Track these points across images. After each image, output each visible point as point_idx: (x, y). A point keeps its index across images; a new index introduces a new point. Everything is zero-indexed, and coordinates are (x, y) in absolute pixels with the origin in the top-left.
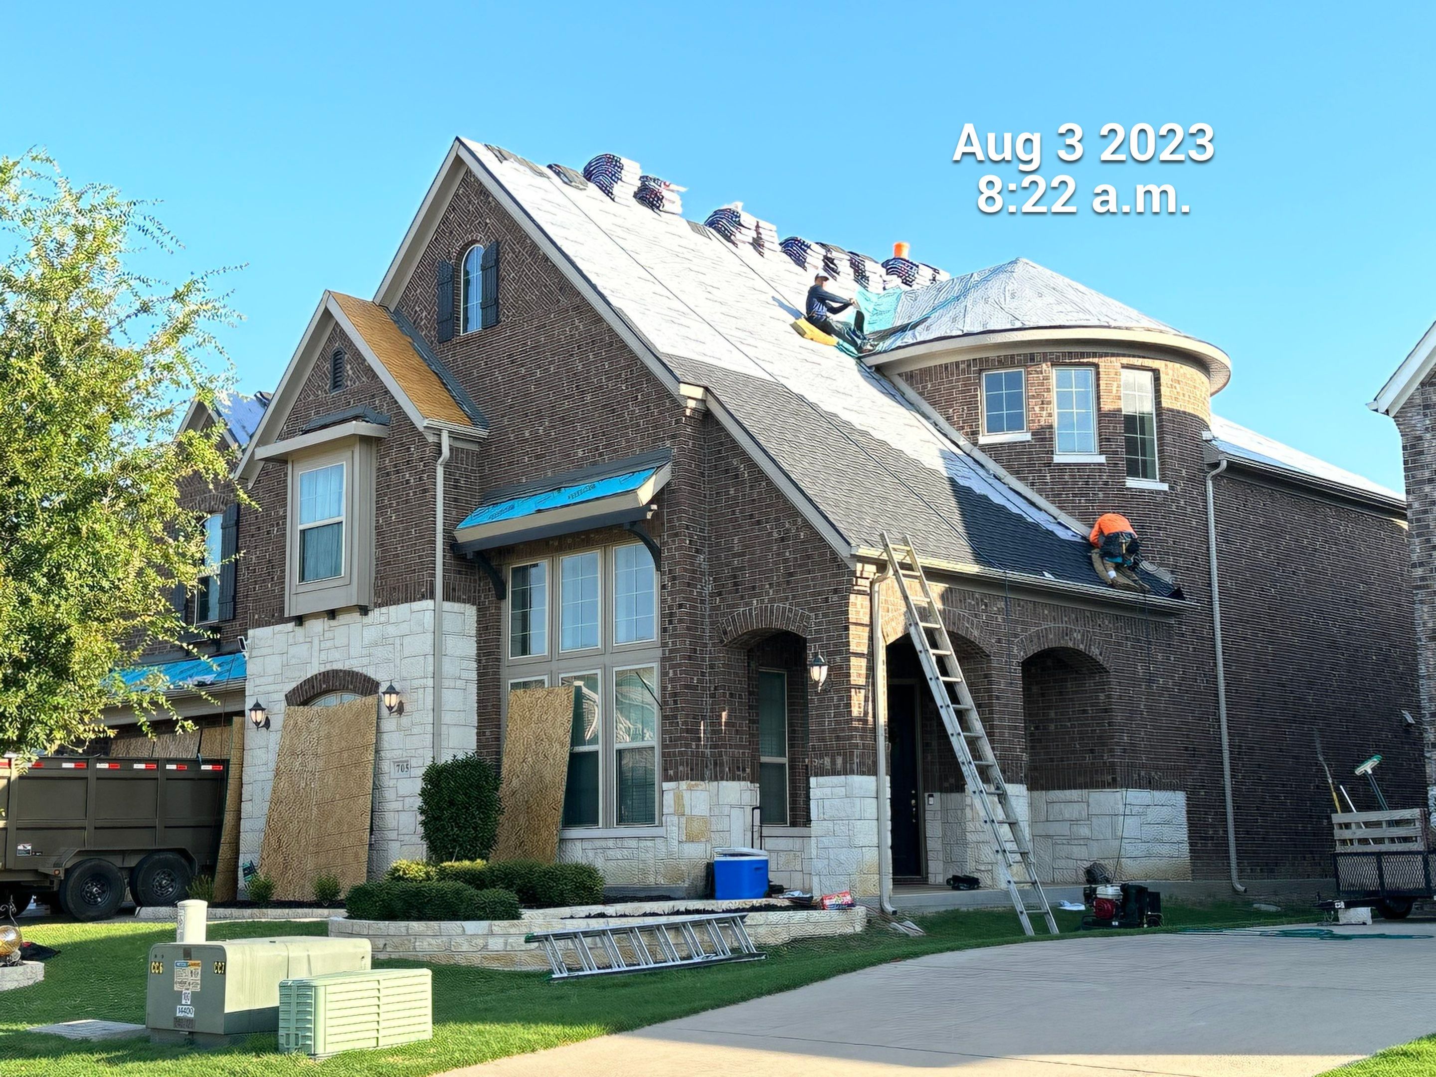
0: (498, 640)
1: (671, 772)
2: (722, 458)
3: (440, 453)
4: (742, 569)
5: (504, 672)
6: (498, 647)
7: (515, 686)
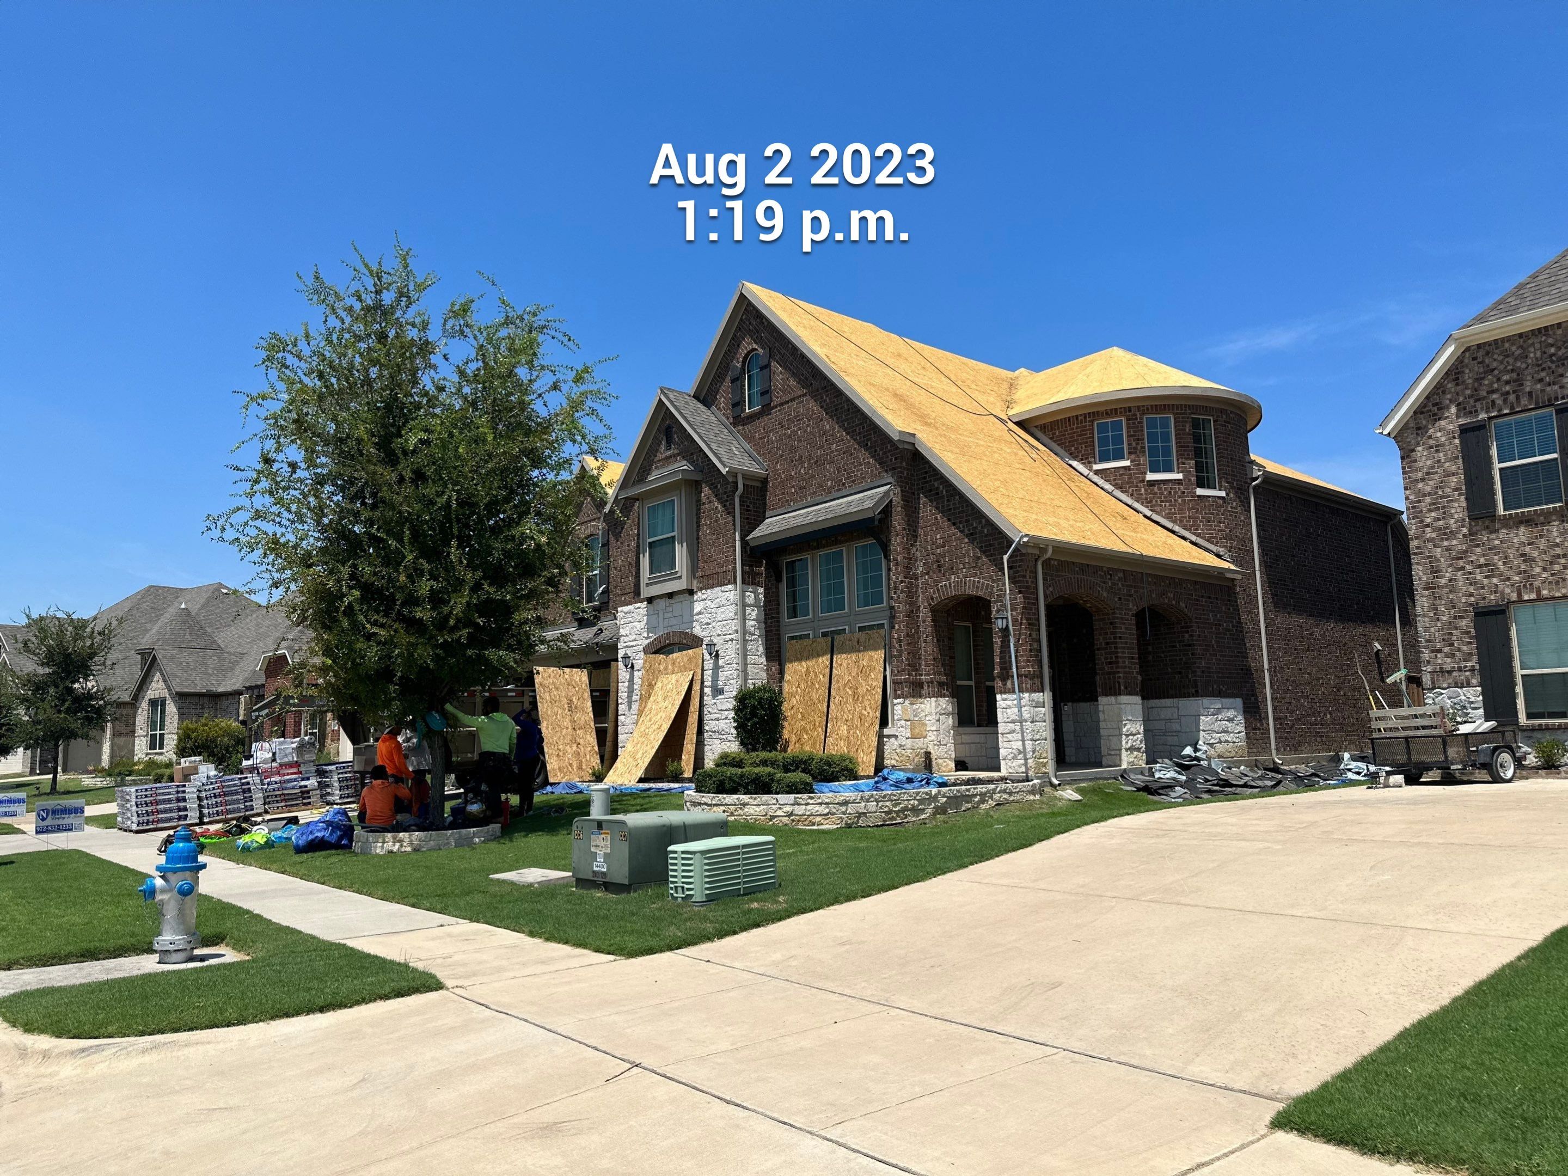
0: (778, 609)
1: (899, 692)
2: (927, 482)
3: (737, 488)
4: (943, 556)
5: (782, 629)
6: (778, 613)
7: (792, 638)
